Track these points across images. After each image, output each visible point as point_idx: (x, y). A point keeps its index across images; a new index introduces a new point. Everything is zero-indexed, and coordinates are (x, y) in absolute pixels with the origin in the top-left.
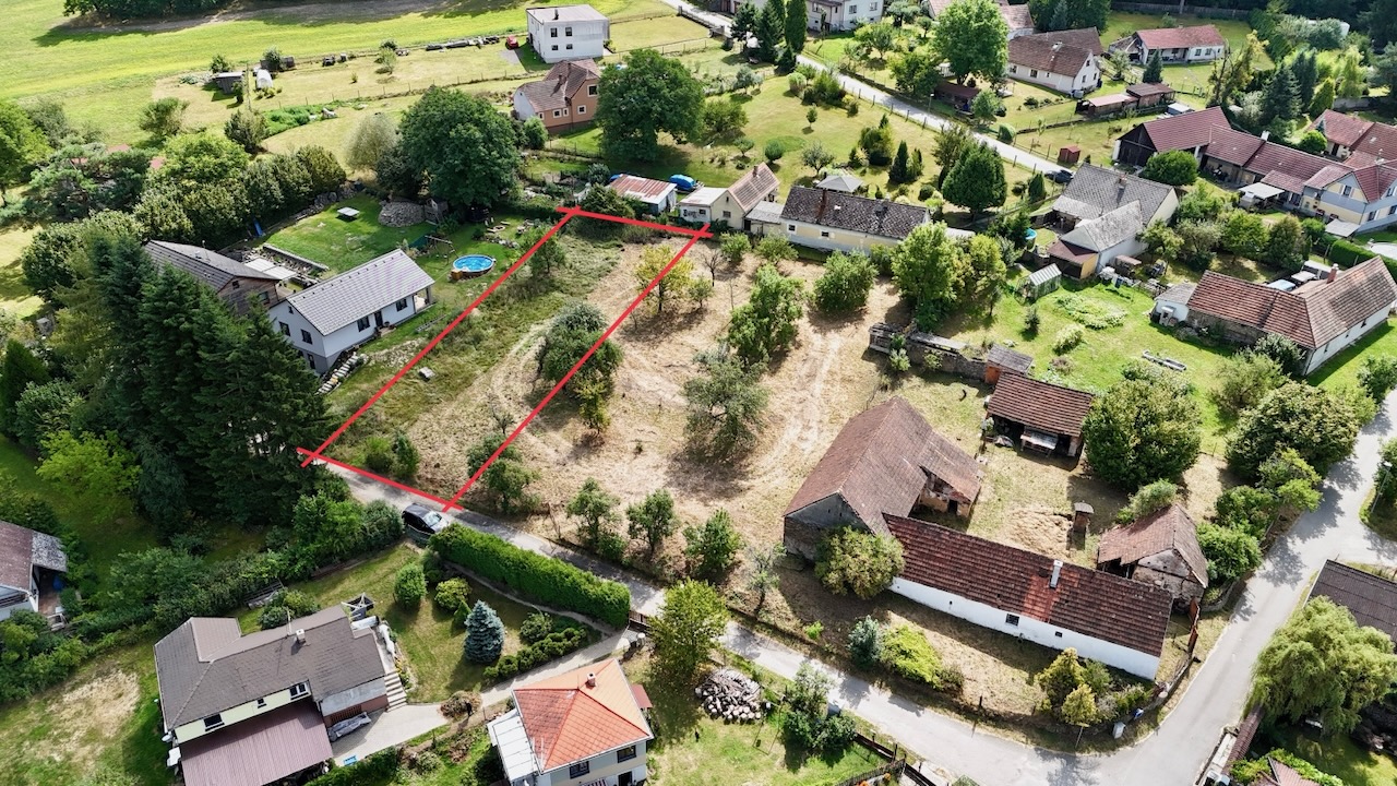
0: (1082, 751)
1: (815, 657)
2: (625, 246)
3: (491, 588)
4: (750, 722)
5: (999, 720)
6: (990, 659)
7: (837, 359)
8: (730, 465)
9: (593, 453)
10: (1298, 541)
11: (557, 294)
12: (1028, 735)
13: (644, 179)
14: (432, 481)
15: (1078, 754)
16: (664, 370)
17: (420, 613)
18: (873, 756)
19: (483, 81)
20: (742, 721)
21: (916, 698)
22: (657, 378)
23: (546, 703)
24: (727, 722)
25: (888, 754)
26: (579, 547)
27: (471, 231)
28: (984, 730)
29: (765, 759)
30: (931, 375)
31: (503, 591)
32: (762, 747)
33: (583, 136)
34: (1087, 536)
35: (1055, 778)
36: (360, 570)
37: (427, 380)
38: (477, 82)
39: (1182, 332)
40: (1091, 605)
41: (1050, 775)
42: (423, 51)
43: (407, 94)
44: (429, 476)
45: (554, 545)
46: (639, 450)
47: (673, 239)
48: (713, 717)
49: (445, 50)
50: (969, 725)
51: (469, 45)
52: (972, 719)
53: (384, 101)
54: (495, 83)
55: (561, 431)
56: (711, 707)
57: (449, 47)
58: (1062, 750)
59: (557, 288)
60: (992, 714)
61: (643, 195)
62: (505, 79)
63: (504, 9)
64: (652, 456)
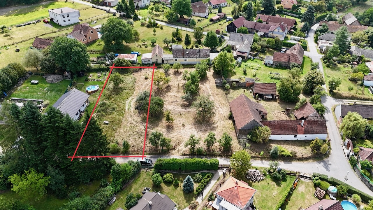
0: (324, 159)
1: (263, 160)
2: (133, 74)
3: (176, 173)
4: (263, 180)
5: (307, 159)
6: (295, 147)
7: (211, 90)
8: (208, 122)
9: (172, 130)
10: (324, 104)
11: (125, 91)
12: (313, 160)
13: (127, 54)
14: (134, 151)
15: (324, 160)
16: (172, 103)
17: (162, 187)
18: (291, 176)
19: (46, 34)
20: (262, 180)
21: (288, 160)
22: (172, 106)
23: (230, 193)
24: (259, 182)
25: (295, 175)
26: (189, 154)
27: (83, 79)
28: (305, 162)
29: (273, 186)
30: (234, 88)
31: (180, 172)
32: (270, 184)
33: (93, 46)
34: (291, 114)
35: (324, 166)
36: (134, 182)
37: (107, 124)
38: (44, 35)
39: (273, 66)
40: (311, 127)
41: (323, 166)
42: (16, 28)
43: (22, 42)
44: (133, 150)
45: (182, 156)
46: (184, 125)
47: (144, 69)
48: (255, 182)
49: (23, 26)
50: (302, 162)
51: (31, 24)
52: (302, 161)
53: (15, 45)
54: (50, 34)
55: (159, 127)
56: (253, 180)
57: (24, 25)
58: (321, 160)
59: (124, 89)
60: (305, 158)
61: (130, 59)
62: (53, 32)
63: (34, 11)
64: (188, 126)
